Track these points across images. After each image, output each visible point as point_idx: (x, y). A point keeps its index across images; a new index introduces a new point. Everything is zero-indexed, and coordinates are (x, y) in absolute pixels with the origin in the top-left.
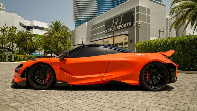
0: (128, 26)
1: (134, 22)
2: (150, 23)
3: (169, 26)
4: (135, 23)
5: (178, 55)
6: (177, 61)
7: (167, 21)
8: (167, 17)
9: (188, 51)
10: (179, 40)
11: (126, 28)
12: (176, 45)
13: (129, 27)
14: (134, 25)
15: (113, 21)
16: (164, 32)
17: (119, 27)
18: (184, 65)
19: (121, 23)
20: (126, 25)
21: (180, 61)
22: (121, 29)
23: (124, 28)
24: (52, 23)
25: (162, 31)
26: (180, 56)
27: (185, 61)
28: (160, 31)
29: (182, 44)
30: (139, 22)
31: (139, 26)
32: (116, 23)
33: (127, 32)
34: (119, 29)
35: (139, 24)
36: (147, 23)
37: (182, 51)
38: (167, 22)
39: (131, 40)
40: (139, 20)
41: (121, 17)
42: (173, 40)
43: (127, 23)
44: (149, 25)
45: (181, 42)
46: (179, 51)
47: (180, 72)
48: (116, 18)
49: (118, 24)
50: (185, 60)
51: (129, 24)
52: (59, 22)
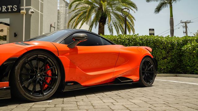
0: (10, 10)
1: (22, 7)
2: (43, 13)
3: (60, 21)
4: (23, 9)
7: (58, 14)
11: (5, 12)
14: (21, 11)
16: (55, 28)
20: (7, 9)
25: (53, 27)
28: (51, 26)
30: (31, 8)
36: (39, 12)
38: (58, 16)
39: (15, 33)
40: (30, 5)
43: (9, 7)
44: (42, 16)
51: (12, 9)
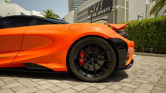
1: (113, 7)
2: (128, 8)
3: (148, 11)
5: (152, 37)
6: (151, 43)
7: (146, 6)
8: (147, 3)
9: (163, 32)
10: (154, 21)
11: (105, 13)
12: (151, 26)
13: (108, 12)
14: (112, 10)
15: (94, 7)
16: (143, 17)
17: (99, 13)
18: (158, 48)
19: (101, 9)
20: (106, 11)
21: (154, 43)
22: (101, 14)
23: (104, 13)
24: (45, 12)
26: (155, 38)
27: (160, 44)
28: (139, 16)
29: (157, 26)
30: (116, 7)
31: (117, 11)
32: (97, 9)
33: (106, 17)
34: (99, 15)
35: (117, 9)
36: (125, 8)
37: (156, 33)
38: (146, 8)
40: (117, 5)
41: (101, 4)
42: (147, 21)
43: (107, 9)
44: (127, 10)
45: (155, 23)
46: (154, 33)
47: (154, 55)
48: (96, 5)
49: (99, 10)
50: (160, 42)
51: (108, 9)
52: (51, 11)
